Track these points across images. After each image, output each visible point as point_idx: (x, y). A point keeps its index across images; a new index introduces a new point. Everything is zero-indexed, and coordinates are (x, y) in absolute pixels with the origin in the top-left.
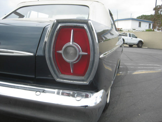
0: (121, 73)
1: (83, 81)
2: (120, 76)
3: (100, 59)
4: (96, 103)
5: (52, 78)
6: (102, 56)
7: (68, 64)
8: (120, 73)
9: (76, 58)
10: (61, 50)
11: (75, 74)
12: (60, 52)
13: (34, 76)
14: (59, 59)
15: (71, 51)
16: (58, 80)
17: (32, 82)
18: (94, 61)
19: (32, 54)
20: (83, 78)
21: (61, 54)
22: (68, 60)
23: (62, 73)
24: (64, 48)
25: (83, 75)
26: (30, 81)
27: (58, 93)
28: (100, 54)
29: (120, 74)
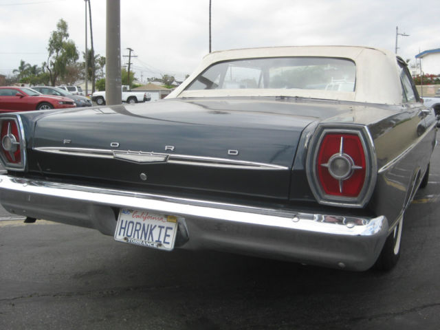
0: (431, 198)
1: (356, 203)
2: (428, 203)
3: (378, 174)
4: (373, 232)
5: (313, 200)
6: (381, 170)
7: (335, 181)
8: (427, 198)
9: (347, 174)
10: (326, 162)
11: (345, 194)
12: (326, 165)
13: (286, 198)
14: (323, 174)
15: (340, 164)
16: (322, 202)
17: (282, 206)
18: (370, 177)
19: (286, 168)
20: (356, 199)
21: (326, 168)
22: (336, 176)
23: (327, 193)
24: (331, 160)
25: (356, 195)
26: (279, 205)
27: (320, 220)
28: (380, 166)
29: (429, 199)
